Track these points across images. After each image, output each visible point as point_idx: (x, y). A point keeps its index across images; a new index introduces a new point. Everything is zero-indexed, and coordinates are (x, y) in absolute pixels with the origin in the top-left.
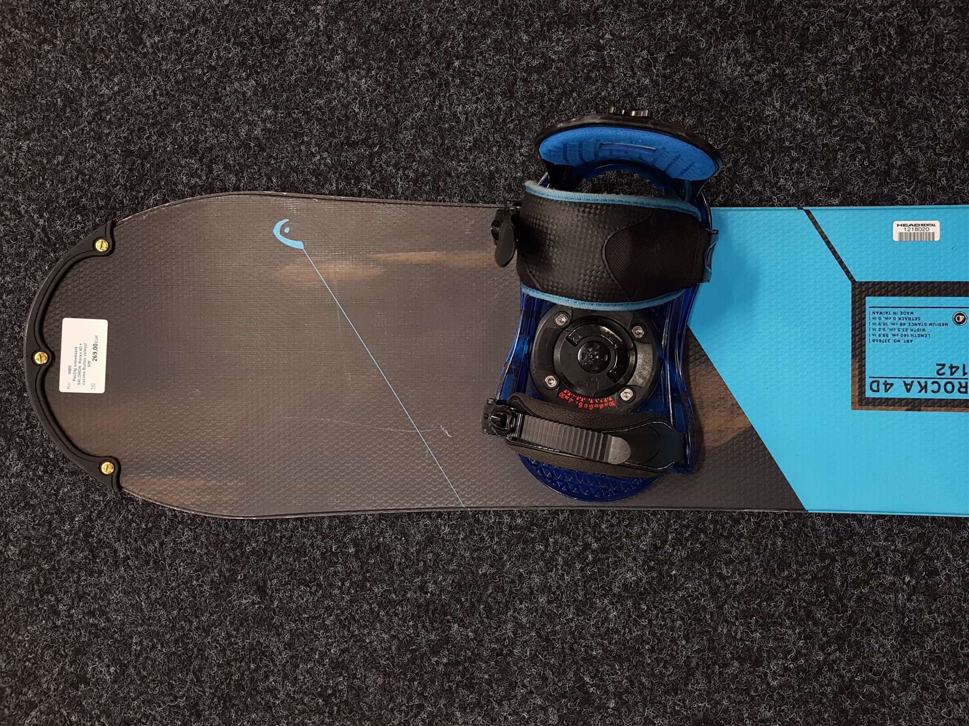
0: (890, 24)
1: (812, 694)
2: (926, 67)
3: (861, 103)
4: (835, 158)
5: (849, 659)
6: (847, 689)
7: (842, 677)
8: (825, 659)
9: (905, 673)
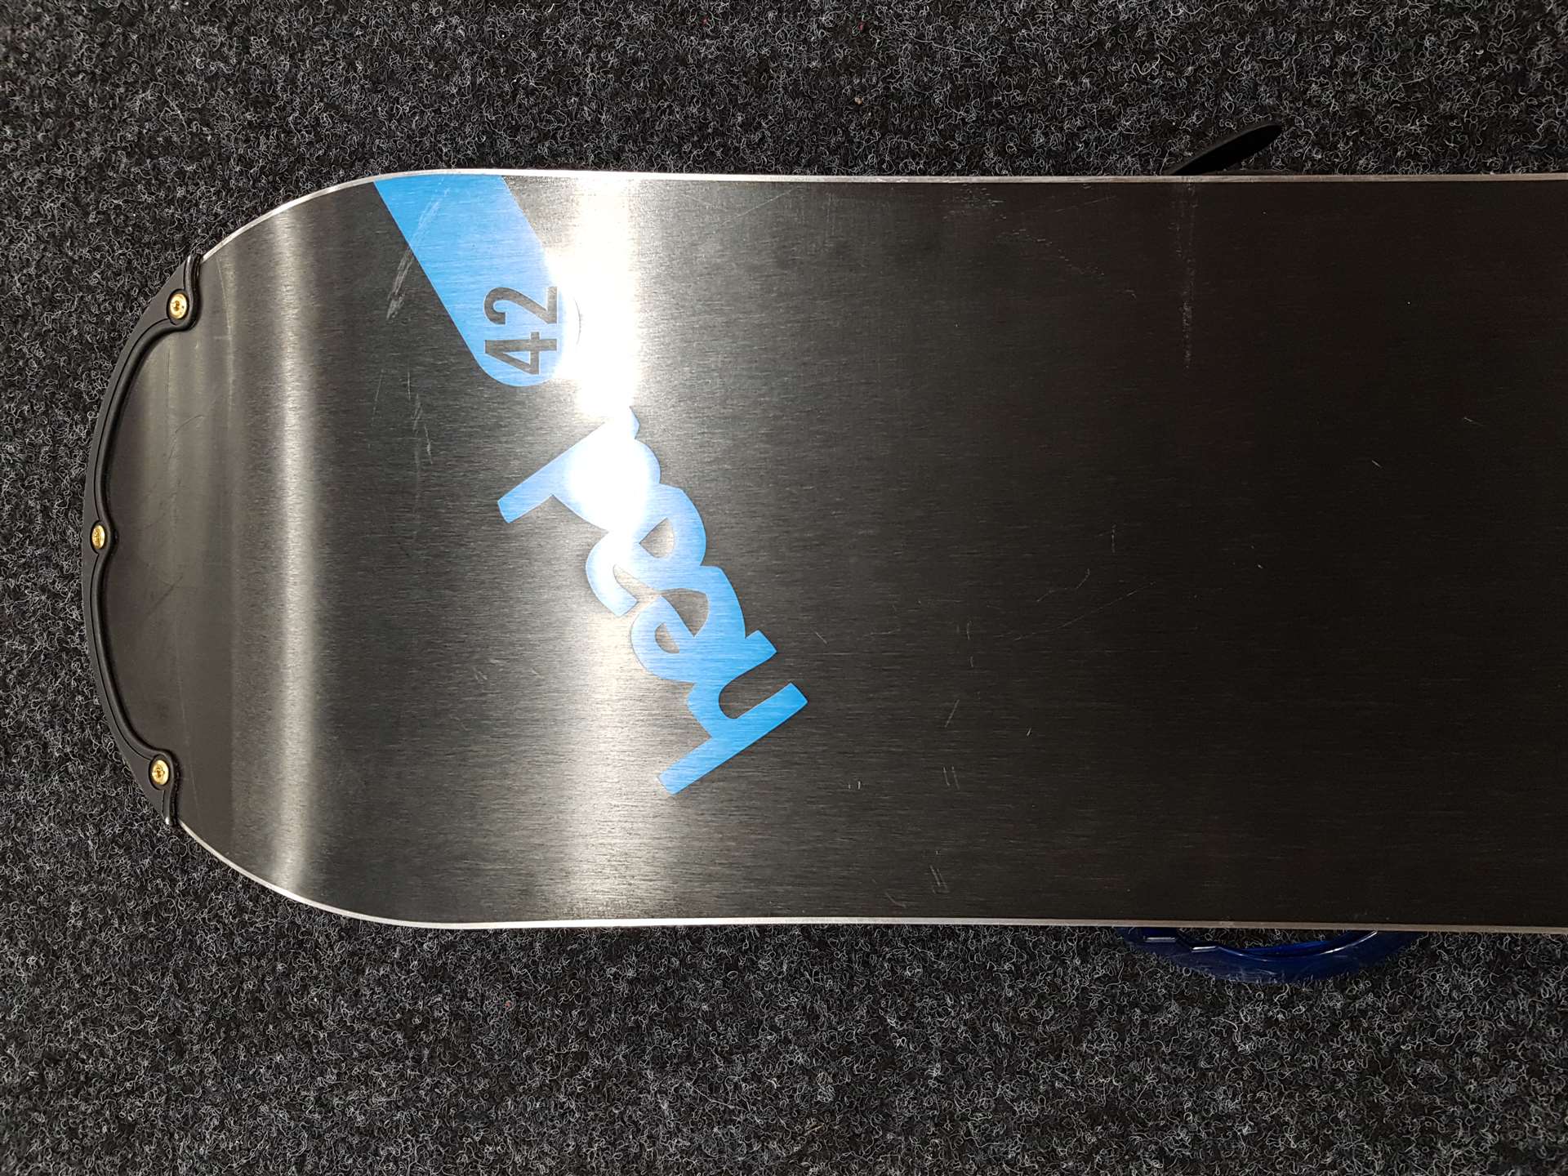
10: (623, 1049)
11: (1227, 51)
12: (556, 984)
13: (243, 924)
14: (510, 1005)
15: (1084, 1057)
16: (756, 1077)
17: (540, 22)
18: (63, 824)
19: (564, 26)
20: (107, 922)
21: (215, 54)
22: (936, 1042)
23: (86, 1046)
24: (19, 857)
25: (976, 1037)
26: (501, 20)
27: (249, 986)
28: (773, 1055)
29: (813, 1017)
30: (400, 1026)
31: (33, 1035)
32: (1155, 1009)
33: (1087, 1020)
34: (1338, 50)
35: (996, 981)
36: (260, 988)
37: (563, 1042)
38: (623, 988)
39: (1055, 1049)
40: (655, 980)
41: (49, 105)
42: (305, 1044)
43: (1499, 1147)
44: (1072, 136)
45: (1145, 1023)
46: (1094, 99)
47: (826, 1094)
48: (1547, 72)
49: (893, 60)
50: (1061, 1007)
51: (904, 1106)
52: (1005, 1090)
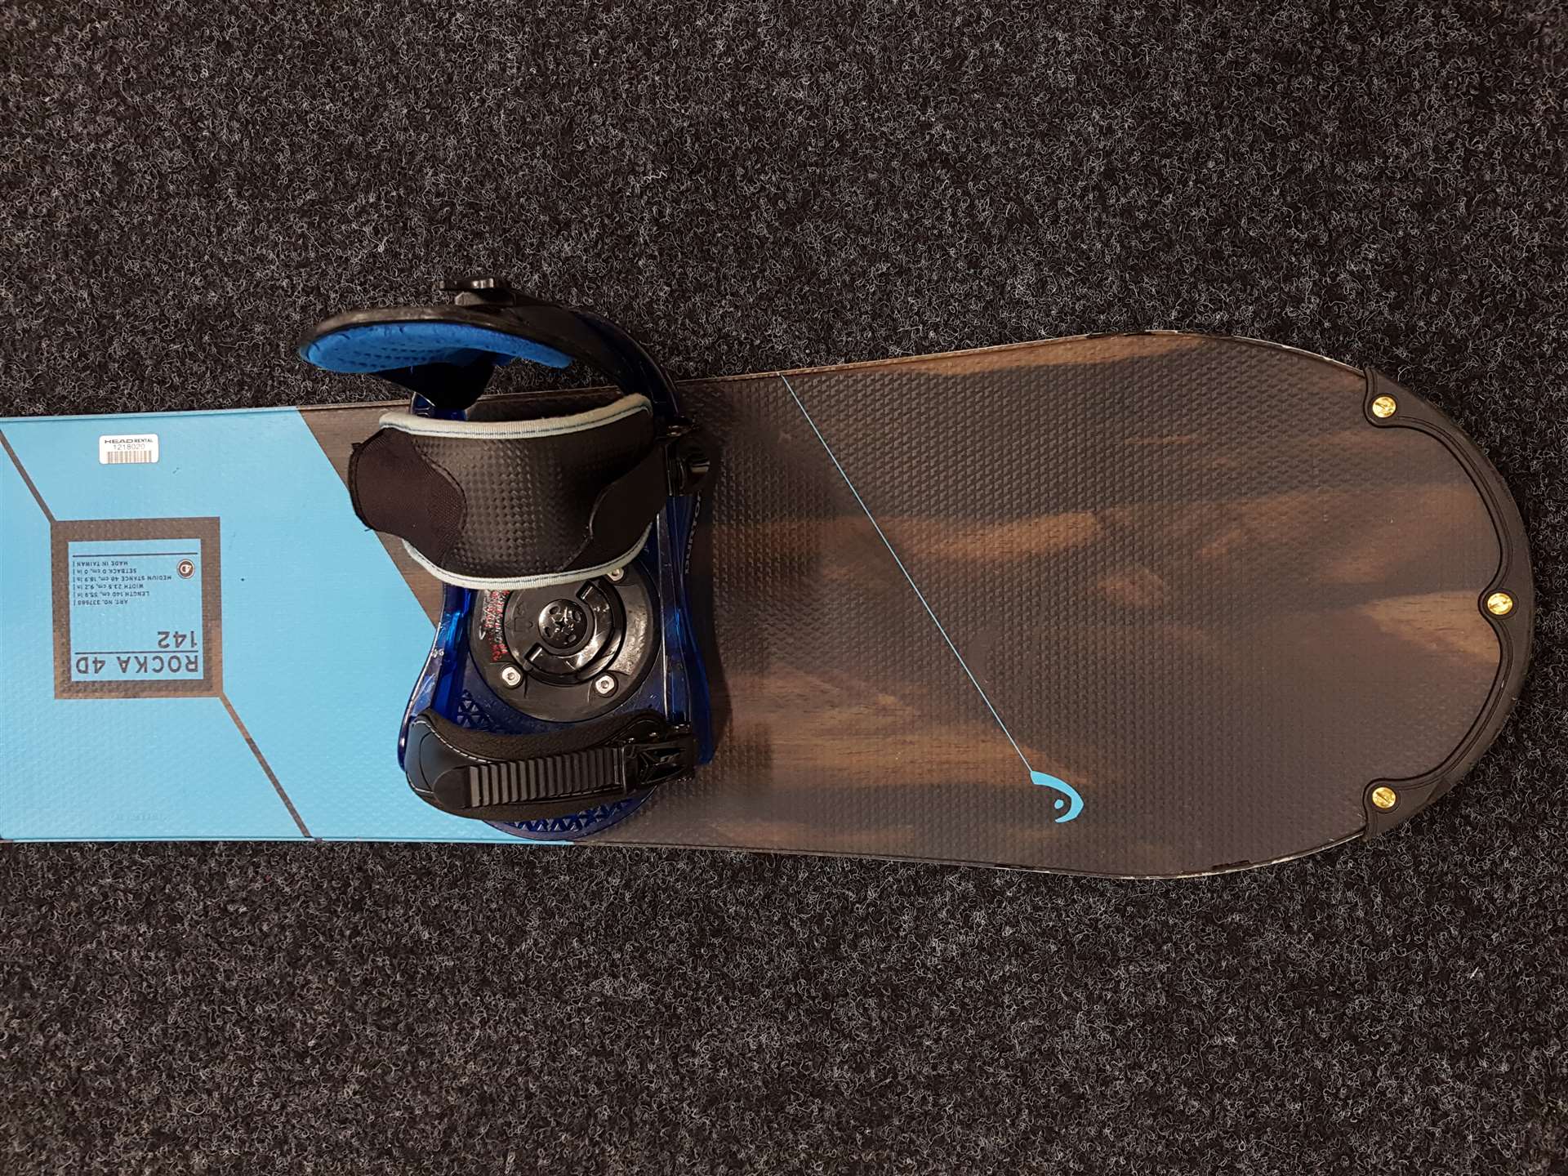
0: (105, 159)
1: (31, 1093)
2: (150, 218)
3: (70, 272)
4: (39, 349)
5: (77, 1042)
6: (76, 1084)
7: (69, 1067)
8: (47, 1042)
9: (146, 1057)
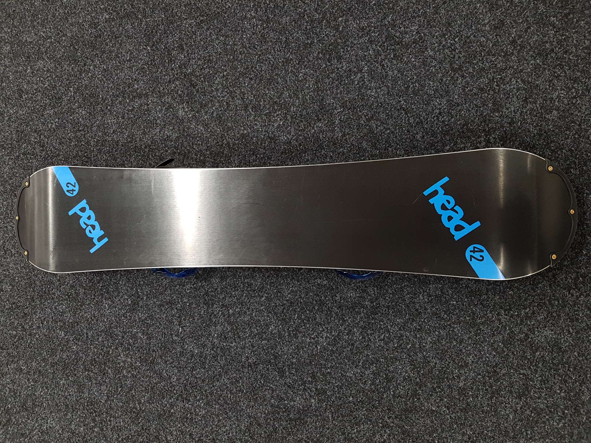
10: (100, 297)
11: (183, 141)
12: (90, 287)
13: (43, 280)
14: (83, 291)
15: (166, 294)
16: (120, 300)
17: (85, 134)
18: (15, 264)
19: (88, 135)
20: (22, 280)
21: (36, 138)
22: (145, 293)
23: (19, 301)
24: (8, 270)
25: (151, 293)
26: (79, 134)
27: (44, 290)
28: (122, 297)
29: (127, 291)
30: (67, 295)
31: (11, 300)
32: (175, 287)
33: (166, 289)
34: (198, 141)
35: (154, 284)
36: (46, 290)
37: (91, 296)
38: (100, 287)
39: (161, 294)
40: (105, 286)
41: (10, 146)
42: (53, 299)
43: (222, 305)
44: (162, 153)
45: (174, 289)
46: (165, 148)
47: (130, 302)
48: (226, 145)
49: (136, 141)
50: (163, 287)
51: (141, 304)
52: (155, 300)
